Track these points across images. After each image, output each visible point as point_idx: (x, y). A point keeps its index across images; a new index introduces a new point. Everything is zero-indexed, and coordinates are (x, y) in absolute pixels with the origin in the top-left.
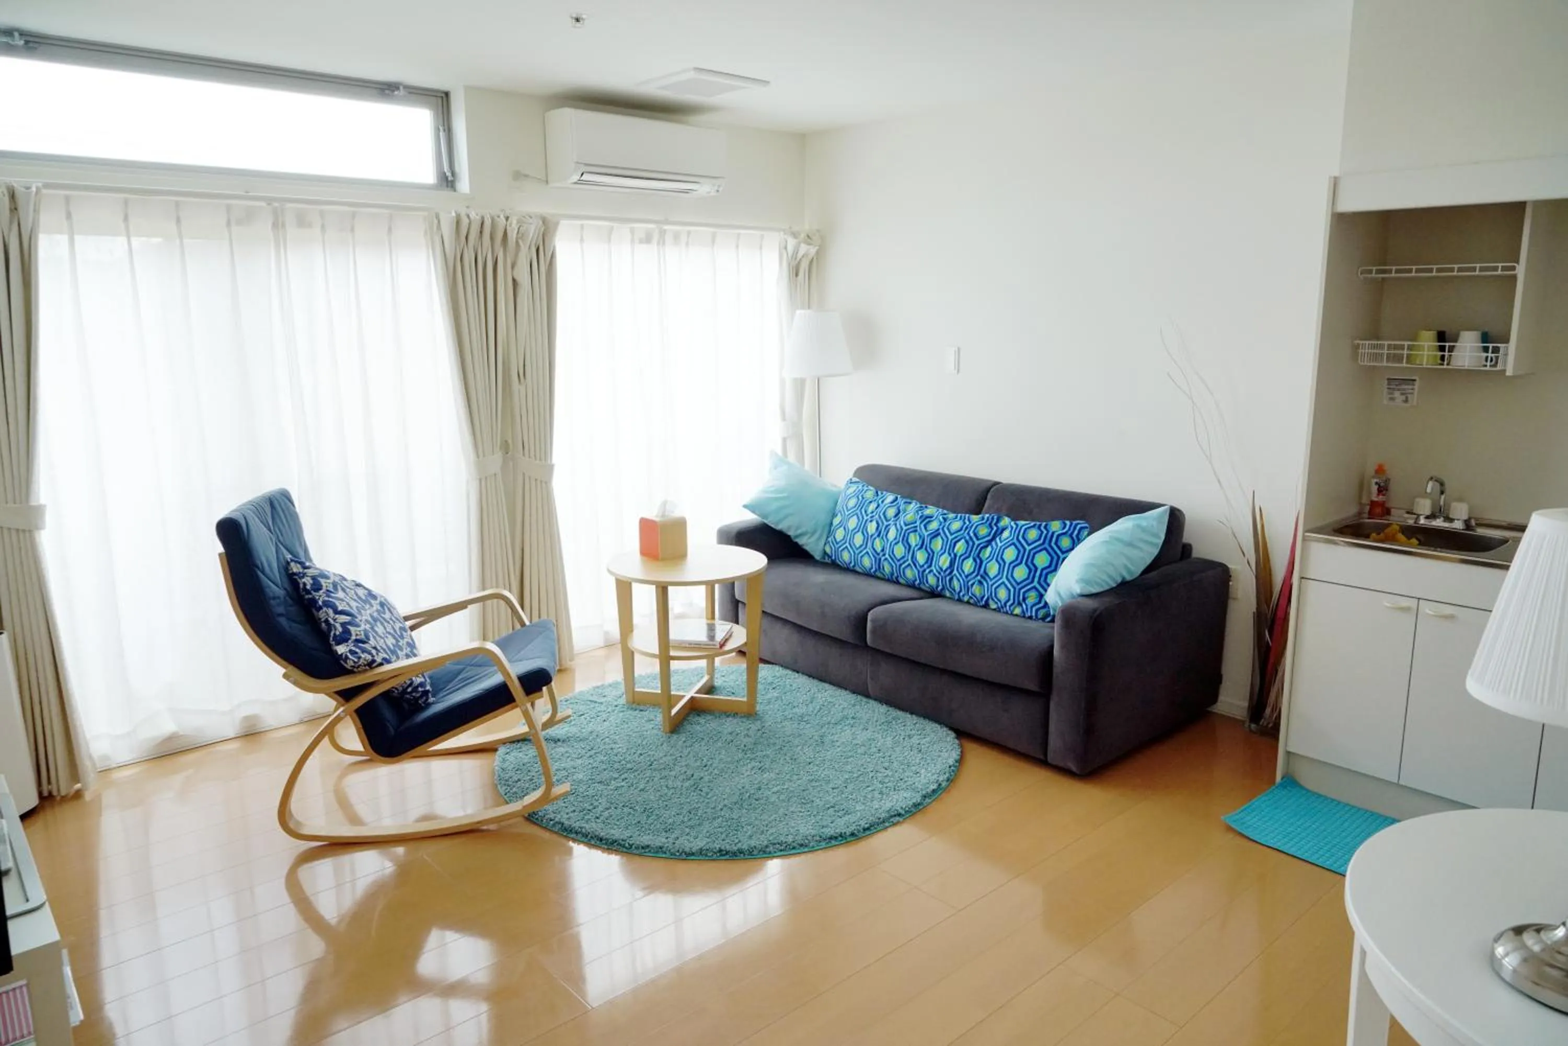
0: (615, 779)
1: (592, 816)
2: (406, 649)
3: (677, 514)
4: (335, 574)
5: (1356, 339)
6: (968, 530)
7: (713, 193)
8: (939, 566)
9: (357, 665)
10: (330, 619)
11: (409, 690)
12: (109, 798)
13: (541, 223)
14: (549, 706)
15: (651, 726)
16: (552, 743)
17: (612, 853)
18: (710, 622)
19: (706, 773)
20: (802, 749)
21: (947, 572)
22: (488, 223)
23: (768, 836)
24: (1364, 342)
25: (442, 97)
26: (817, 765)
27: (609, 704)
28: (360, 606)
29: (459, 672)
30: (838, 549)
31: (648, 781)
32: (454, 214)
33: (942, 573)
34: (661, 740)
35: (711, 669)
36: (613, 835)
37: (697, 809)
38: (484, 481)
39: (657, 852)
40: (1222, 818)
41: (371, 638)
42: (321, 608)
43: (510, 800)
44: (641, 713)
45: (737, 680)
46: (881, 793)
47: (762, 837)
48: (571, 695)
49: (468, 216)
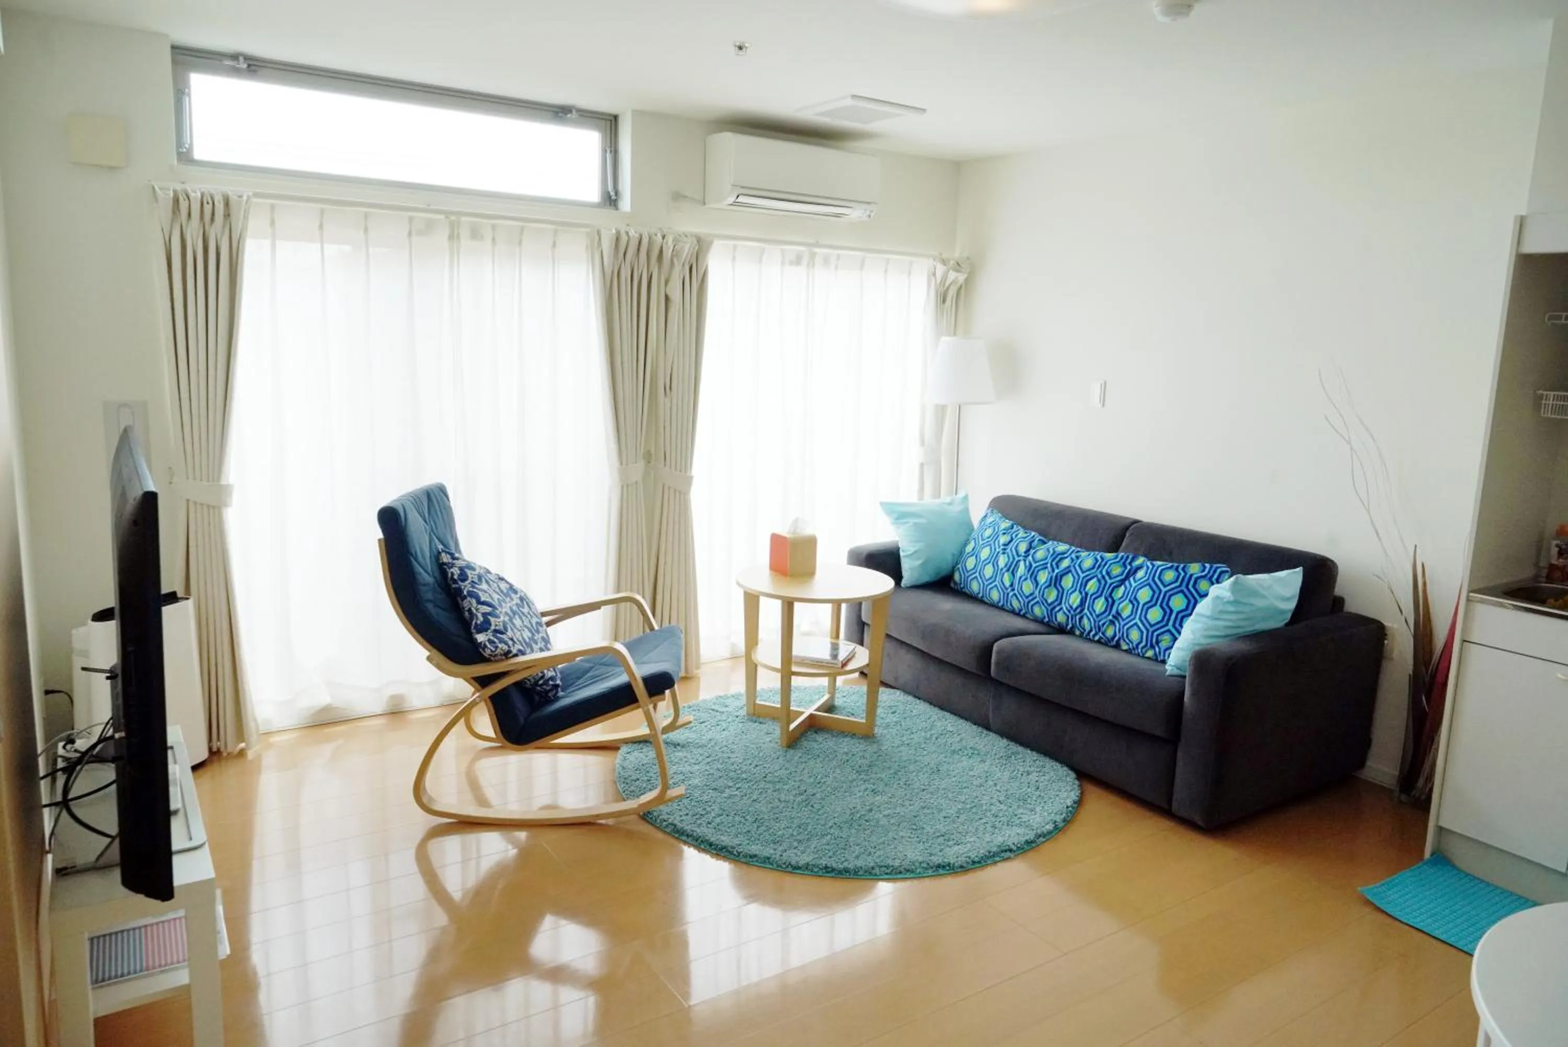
0: (730, 787)
1: (704, 821)
2: (541, 643)
3: (808, 531)
4: (481, 567)
5: (1539, 390)
6: (1100, 569)
7: (865, 218)
8: (1069, 604)
9: (494, 654)
10: (473, 609)
11: (541, 682)
12: (269, 759)
13: (696, 242)
14: (672, 711)
15: (768, 740)
16: (672, 747)
17: (720, 860)
18: (834, 641)
19: (819, 790)
20: (917, 776)
21: (1078, 610)
22: (645, 241)
23: (875, 858)
24: (1548, 393)
25: (611, 121)
26: (931, 793)
27: (729, 713)
28: (501, 598)
29: (587, 671)
30: (968, 577)
31: (761, 792)
32: (614, 231)
33: (1072, 612)
34: (778, 753)
35: (833, 688)
36: (723, 841)
37: (808, 824)
38: (626, 488)
39: (764, 862)
40: (1359, 889)
41: (509, 630)
42: (465, 597)
43: (628, 798)
44: (761, 725)
45: (858, 702)
46: (994, 827)
47: (869, 859)
48: (694, 702)
49: (627, 233)
